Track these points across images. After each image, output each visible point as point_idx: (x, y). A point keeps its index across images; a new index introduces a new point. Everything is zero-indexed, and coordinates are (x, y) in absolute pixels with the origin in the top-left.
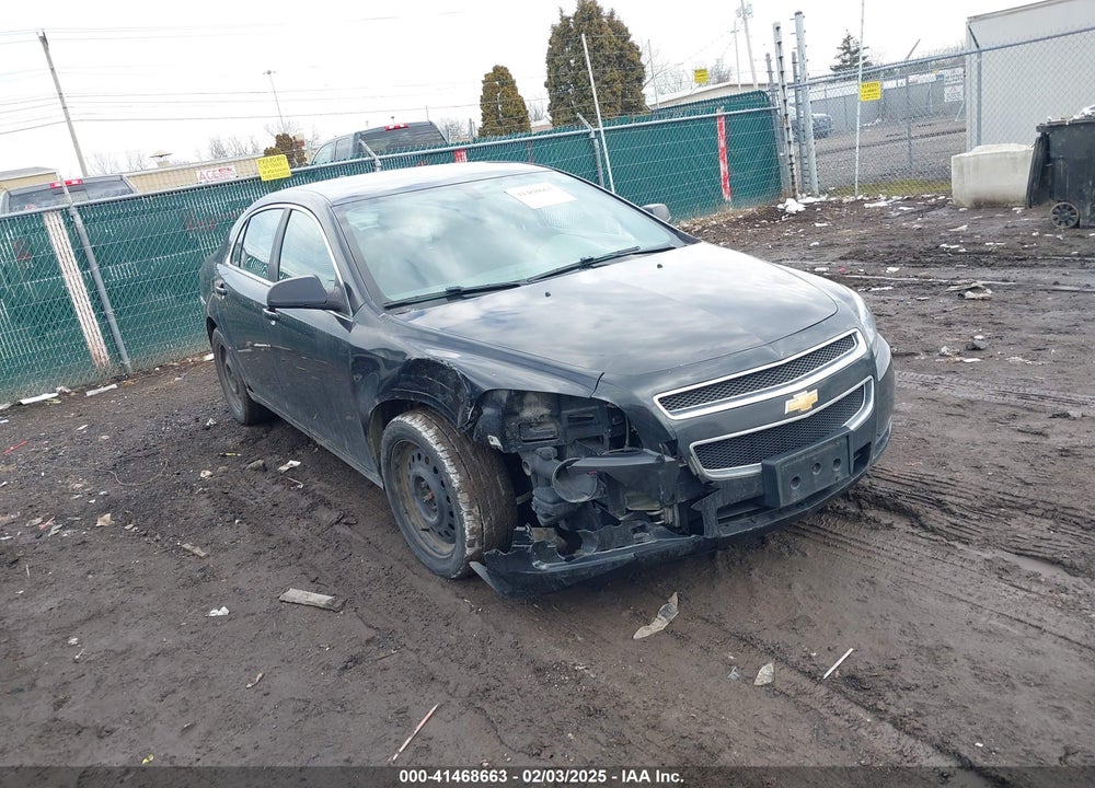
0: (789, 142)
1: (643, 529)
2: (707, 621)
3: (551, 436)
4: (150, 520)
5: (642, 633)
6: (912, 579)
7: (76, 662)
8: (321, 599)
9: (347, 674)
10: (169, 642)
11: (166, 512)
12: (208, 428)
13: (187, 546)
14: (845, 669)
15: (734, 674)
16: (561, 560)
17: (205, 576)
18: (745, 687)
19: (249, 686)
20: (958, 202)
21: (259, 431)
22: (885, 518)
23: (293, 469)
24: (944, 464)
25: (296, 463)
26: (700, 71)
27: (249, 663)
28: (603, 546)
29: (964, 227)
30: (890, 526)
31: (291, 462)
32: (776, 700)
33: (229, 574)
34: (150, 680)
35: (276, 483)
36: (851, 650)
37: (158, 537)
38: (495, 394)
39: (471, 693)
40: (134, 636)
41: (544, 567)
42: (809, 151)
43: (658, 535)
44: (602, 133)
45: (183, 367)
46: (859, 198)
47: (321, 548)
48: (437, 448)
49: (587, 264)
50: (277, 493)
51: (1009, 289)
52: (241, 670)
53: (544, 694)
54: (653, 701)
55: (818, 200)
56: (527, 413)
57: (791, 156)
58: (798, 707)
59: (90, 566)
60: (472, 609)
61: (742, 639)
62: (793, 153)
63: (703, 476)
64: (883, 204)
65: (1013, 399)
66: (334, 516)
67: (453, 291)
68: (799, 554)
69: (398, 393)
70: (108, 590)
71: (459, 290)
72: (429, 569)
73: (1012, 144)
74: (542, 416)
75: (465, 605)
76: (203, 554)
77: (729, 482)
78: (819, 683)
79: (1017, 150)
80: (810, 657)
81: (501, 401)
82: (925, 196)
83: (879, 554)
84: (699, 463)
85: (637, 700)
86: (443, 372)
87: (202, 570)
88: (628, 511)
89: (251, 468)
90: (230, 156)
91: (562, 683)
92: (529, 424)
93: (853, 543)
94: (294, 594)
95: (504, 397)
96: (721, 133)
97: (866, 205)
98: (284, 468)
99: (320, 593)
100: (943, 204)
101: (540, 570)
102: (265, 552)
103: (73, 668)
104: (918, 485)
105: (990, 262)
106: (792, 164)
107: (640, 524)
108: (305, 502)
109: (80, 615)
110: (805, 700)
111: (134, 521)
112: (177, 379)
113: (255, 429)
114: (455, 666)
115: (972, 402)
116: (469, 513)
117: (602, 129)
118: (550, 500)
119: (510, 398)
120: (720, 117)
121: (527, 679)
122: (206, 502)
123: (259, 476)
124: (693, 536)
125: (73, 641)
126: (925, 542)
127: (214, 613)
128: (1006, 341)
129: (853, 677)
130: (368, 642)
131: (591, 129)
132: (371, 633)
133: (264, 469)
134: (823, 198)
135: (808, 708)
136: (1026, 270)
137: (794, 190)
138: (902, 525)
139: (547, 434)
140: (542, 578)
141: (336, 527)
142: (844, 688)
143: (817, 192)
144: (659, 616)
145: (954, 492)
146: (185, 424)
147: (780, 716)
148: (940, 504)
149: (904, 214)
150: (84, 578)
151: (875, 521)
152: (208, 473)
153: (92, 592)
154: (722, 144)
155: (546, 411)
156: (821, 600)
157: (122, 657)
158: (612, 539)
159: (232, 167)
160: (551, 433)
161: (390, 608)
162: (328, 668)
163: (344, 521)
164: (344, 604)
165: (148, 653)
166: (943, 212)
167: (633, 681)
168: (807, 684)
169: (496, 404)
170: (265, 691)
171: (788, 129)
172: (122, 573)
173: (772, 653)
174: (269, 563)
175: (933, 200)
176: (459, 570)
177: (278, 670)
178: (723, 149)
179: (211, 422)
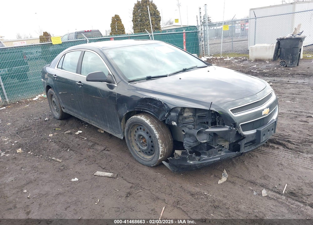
0: (202, 41)
1: (221, 150)
2: (238, 177)
3: (192, 122)
4: (36, 150)
5: (220, 182)
6: (293, 163)
7: (28, 198)
8: (110, 174)
9: (128, 198)
10: (61, 190)
11: (41, 147)
12: (46, 121)
13: (54, 158)
14: (287, 190)
15: (255, 193)
16: (197, 160)
17: (64, 168)
18: (260, 197)
19: (96, 204)
20: (251, 59)
21: (64, 122)
22: (276, 146)
23: (80, 133)
24: (284, 130)
25: (81, 132)
26: (176, 19)
27: (93, 196)
28: (209, 156)
29: (255, 66)
30: (278, 148)
31: (79, 131)
32: (271, 201)
33: (72, 167)
34: (59, 203)
35: (76, 138)
36: (286, 185)
37: (41, 156)
38: (176, 109)
39: (173, 203)
40: (47, 188)
41: (191, 162)
42: (207, 43)
43: (226, 152)
44: (153, 35)
45: (27, 103)
46: (222, 57)
47: (101, 158)
48: (151, 126)
49: (185, 70)
50: (78, 141)
51: (276, 83)
52: (91, 198)
53: (197, 202)
54: (234, 203)
55: (210, 58)
56: (186, 115)
57: (203, 45)
58: (279, 203)
59: (21, 166)
60: (162, 176)
61: (251, 182)
62: (203, 44)
63: (242, 134)
64: (229, 59)
65: (294, 112)
66: (103, 148)
67: (148, 77)
68: (255, 157)
69: (136, 108)
70: (31, 173)
71: (150, 77)
72: (142, 164)
73: (265, 44)
74: (190, 115)
75: (159, 175)
76: (60, 161)
77: (248, 136)
78: (282, 195)
79: (267, 46)
80: (275, 187)
81: (178, 111)
82: (240, 57)
83: (279, 156)
84: (242, 130)
85: (228, 202)
86: (156, 102)
87: (63, 166)
88: (218, 145)
89: (67, 133)
90: (22, 38)
91: (202, 198)
92: (185, 118)
93: (270, 153)
94: (99, 173)
95: (179, 110)
96: (184, 37)
97: (225, 59)
98: (77, 133)
99: (107, 172)
100: (246, 60)
101: (190, 163)
102: (83, 160)
103: (28, 200)
104: (280, 136)
105: (268, 75)
106: (203, 47)
107: (220, 149)
108: (90, 144)
109: (24, 182)
110: (280, 200)
111: (30, 151)
112: (27, 106)
113: (63, 121)
114: (163, 194)
115: (282, 113)
116: (162, 146)
117: (153, 34)
118: (192, 141)
119: (181, 110)
120: (184, 33)
121: (189, 197)
122: (54, 144)
123: (70, 136)
124: (237, 152)
125: (25, 191)
126: (290, 152)
127: (73, 180)
128: (283, 97)
129: (291, 193)
130: (131, 187)
131: (149, 34)
132: (131, 185)
133: (71, 133)
134: (211, 57)
135: (282, 203)
136: (278, 78)
137: (203, 55)
138: (281, 147)
139: (191, 121)
140: (191, 166)
141: (104, 151)
142: (290, 196)
143: (209, 56)
144: (223, 176)
145: (291, 138)
146: (37, 120)
147: (275, 206)
148: (289, 141)
149: (236, 62)
150: (20, 170)
151: (273, 147)
152: (52, 135)
153: (25, 174)
154: (184, 40)
155: (191, 114)
156: (269, 170)
157: (45, 196)
158: (212, 153)
159: (25, 42)
160: (192, 121)
161: (133, 176)
162: (121, 197)
163: (107, 149)
164: (117, 175)
165: (54, 194)
166: (247, 62)
167: (224, 197)
168: (278, 195)
169: (176, 112)
170: (103, 205)
171: (202, 37)
172: (34, 168)
173: (263, 186)
174: (85, 163)
175: (243, 59)
176: (155, 164)
177: (103, 198)
178: (185, 42)
179: (47, 119)
